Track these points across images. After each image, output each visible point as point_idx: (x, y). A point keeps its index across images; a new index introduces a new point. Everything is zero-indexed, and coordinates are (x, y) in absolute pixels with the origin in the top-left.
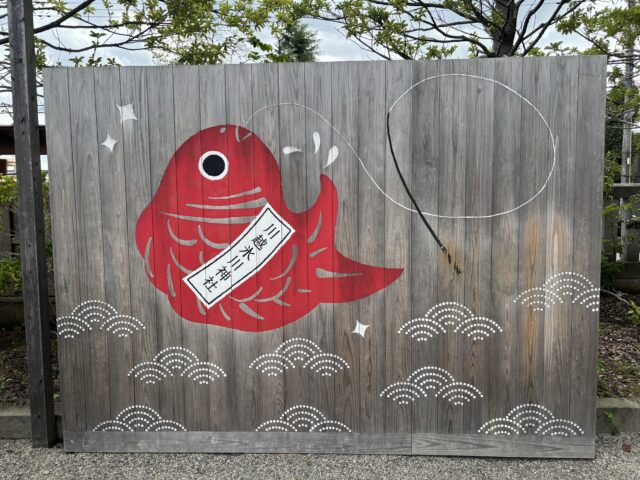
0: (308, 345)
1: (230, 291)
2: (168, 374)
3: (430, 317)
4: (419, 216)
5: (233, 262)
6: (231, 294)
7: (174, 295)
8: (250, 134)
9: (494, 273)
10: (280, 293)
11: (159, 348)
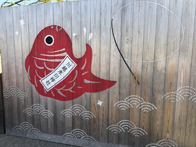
0: (81, 107)
2: (35, 113)
4: (123, 60)
5: (56, 76)
6: (55, 87)
7: (37, 86)
11: (32, 104)
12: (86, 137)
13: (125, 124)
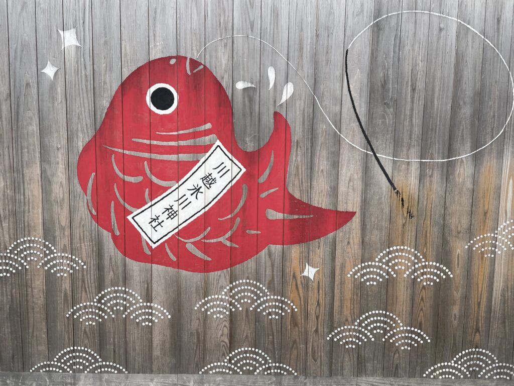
0: (256, 286)
1: (176, 231)
2: (109, 315)
3: (380, 261)
4: (374, 158)
5: (181, 201)
6: (178, 234)
7: (118, 233)
8: (202, 67)
9: (447, 218)
10: (229, 234)
11: (100, 288)
12: (269, 368)
13: (376, 322)
